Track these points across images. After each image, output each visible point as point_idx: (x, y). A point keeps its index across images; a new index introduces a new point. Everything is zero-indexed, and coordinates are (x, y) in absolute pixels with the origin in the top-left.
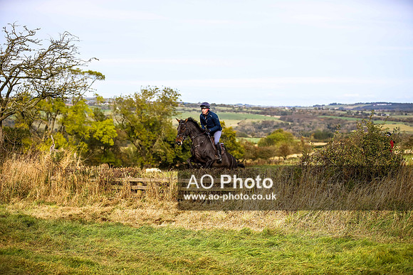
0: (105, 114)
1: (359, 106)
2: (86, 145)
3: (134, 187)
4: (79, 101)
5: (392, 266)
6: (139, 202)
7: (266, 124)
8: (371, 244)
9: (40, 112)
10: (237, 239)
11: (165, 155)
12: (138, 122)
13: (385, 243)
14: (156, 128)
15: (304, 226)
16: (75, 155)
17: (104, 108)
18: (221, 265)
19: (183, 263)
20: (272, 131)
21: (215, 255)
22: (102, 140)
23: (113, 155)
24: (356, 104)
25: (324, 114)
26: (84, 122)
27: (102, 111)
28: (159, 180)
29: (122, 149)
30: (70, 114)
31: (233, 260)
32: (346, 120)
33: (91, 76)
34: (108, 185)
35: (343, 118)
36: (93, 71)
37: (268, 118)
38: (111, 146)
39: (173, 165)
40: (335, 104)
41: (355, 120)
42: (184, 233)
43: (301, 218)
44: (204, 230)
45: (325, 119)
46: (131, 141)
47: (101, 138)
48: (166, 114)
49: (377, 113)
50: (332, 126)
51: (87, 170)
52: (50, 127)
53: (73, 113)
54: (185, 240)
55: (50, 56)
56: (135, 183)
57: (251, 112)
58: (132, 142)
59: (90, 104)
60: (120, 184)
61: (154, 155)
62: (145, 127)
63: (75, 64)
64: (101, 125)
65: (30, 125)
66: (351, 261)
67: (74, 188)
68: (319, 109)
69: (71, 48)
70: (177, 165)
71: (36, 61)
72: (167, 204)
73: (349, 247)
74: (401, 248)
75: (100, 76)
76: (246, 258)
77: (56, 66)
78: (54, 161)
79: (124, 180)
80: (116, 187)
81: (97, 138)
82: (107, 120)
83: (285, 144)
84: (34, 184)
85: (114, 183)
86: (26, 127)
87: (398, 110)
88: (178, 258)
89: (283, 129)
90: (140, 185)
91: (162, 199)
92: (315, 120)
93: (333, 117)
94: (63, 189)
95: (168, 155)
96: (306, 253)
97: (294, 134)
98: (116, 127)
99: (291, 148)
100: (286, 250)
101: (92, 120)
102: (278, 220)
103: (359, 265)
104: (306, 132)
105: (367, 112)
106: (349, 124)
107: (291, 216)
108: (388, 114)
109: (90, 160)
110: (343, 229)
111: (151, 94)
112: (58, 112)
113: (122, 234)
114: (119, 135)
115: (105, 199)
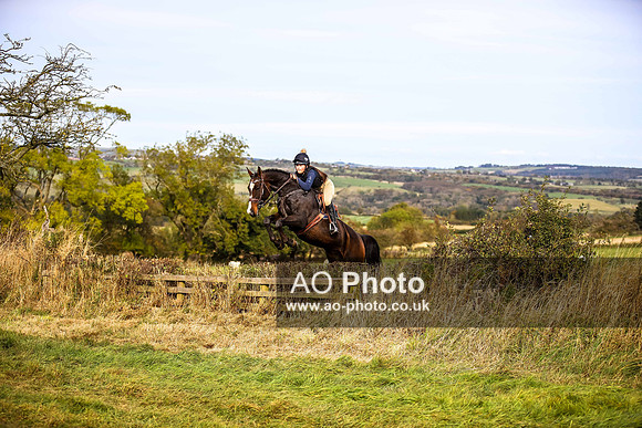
0: (129, 175)
1: (527, 169)
2: (99, 222)
3: (172, 289)
4: (89, 152)
5: (571, 421)
6: (179, 313)
7: (380, 195)
8: (540, 385)
9: (29, 169)
10: (330, 374)
11: (222, 240)
12: (182, 188)
13: (561, 384)
14: (208, 198)
15: (435, 354)
16: (81, 237)
17: (128, 165)
18: (304, 413)
19: (245, 408)
20: (391, 205)
21: (295, 398)
22: (124, 216)
23: (141, 238)
24: (522, 166)
25: (472, 181)
26: (97, 187)
27: (125, 169)
28: (211, 279)
29: (156, 230)
30: (75, 174)
31: (323, 406)
32: (506, 191)
33: (109, 115)
34: (131, 286)
35: (502, 188)
36: (113, 106)
37: (385, 185)
38: (138, 225)
39: (234, 255)
40: (490, 165)
41: (518, 191)
42: (248, 362)
43: (432, 342)
44: (279, 358)
45: (474, 189)
46: (169, 217)
47: (122, 212)
48: (225, 176)
49: (555, 181)
50: (483, 200)
51: (99, 260)
52: (43, 193)
53: (79, 172)
54: (250, 374)
55: (45, 82)
56: (173, 283)
57: (358, 176)
58: (172, 218)
59: (107, 159)
60: (151, 284)
61: (206, 240)
62: (191, 195)
63: (84, 94)
64: (123, 191)
65: (12, 189)
66: (507, 411)
67: (79, 289)
68: (464, 173)
69: (79, 70)
70: (241, 257)
71: (24, 89)
72: (222, 316)
73: (506, 389)
74: (587, 391)
75: (122, 114)
76: (344, 403)
77: (54, 98)
78: (47, 246)
79: (157, 278)
80: (143, 289)
81: (117, 212)
82: (134, 185)
83: (409, 226)
84: (17, 282)
85: (141, 283)
86: (6, 192)
87: (588, 176)
88: (238, 402)
89: (407, 202)
90: (181, 285)
91: (215, 308)
92: (457, 190)
93: (484, 186)
94: (61, 290)
95: (227, 240)
96: (438, 397)
97: (424, 211)
98: (147, 195)
99: (419, 232)
100: (406, 393)
101: (110, 184)
102: (395, 344)
103: (520, 417)
104: (442, 208)
105: (538, 179)
106: (510, 197)
107: (416, 340)
108: (571, 183)
109: (105, 247)
110: (497, 360)
111: (202, 144)
112: (56, 169)
113: (151, 362)
114: (151, 207)
115: (126, 307)
